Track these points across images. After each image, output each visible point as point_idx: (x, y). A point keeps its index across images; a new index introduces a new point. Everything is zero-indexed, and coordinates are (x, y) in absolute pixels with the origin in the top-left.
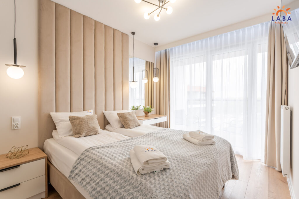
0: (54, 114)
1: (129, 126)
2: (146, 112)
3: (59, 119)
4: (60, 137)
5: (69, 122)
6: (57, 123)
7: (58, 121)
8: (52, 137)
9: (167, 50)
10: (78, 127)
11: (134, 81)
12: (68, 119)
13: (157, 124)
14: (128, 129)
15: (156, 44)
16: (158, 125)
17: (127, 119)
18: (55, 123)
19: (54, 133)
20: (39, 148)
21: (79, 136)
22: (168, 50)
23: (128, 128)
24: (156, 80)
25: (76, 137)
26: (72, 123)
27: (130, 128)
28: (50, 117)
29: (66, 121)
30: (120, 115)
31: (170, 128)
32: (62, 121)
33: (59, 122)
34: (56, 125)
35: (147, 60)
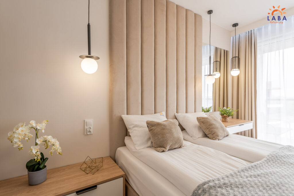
0: (125, 117)
1: (218, 136)
2: (225, 115)
3: (133, 124)
4: (138, 148)
5: (147, 129)
6: (130, 128)
7: (131, 127)
8: (124, 145)
9: (251, 31)
10: (160, 137)
11: (211, 75)
12: (146, 125)
13: (241, 132)
14: (217, 141)
15: (235, 25)
16: (243, 133)
17: (213, 126)
18: (128, 129)
19: (127, 140)
20: (110, 157)
21: (162, 151)
22: (253, 32)
23: (215, 139)
24: (235, 73)
25: (159, 152)
26: (151, 130)
27: (219, 140)
28: (122, 120)
29: (141, 127)
30: (202, 120)
31: (256, 138)
32: (136, 126)
33: (134, 127)
34: (129, 131)
35: (217, 47)
